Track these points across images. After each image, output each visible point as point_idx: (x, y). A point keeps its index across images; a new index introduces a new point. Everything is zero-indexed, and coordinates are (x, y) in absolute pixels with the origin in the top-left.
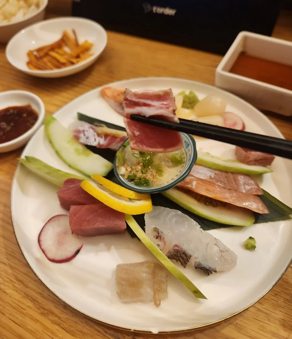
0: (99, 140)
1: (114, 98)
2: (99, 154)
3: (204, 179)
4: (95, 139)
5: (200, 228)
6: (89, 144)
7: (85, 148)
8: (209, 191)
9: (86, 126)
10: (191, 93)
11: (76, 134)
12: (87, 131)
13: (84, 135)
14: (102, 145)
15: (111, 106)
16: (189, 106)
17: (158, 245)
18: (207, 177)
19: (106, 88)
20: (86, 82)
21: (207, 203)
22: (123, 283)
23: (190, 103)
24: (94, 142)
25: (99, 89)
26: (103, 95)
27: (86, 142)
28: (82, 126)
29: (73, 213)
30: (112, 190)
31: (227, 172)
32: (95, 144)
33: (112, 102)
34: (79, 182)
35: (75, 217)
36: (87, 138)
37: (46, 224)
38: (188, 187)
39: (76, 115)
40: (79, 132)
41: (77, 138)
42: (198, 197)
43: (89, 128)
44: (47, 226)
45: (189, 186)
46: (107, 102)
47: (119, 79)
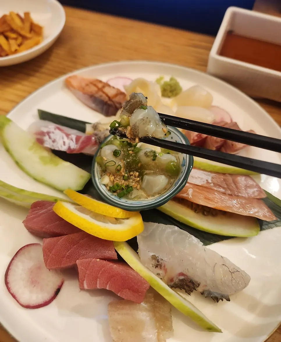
0: (69, 144)
1: (82, 89)
2: (70, 162)
3: (200, 184)
4: (64, 142)
5: (203, 245)
6: (57, 149)
7: (53, 155)
8: (209, 199)
9: (51, 126)
10: (171, 79)
11: (39, 137)
12: (53, 133)
13: (50, 138)
14: (74, 150)
15: (79, 99)
16: (170, 94)
17: (157, 274)
18: (204, 182)
19: (70, 77)
20: (43, 70)
21: (205, 213)
22: (119, 327)
23: (171, 91)
24: (63, 146)
25: (63, 78)
26: (68, 85)
27: (53, 146)
28: (46, 127)
29: (48, 249)
30: (93, 211)
31: (224, 174)
32: (64, 148)
33: (80, 94)
34: (51, 205)
35: (51, 255)
36: (54, 141)
37: (13, 259)
38: (183, 196)
39: (36, 113)
40: (42, 134)
41: (40, 141)
42: (194, 206)
43: (55, 129)
44: (15, 262)
45: (185, 195)
46: (75, 94)
47: (85, 65)
